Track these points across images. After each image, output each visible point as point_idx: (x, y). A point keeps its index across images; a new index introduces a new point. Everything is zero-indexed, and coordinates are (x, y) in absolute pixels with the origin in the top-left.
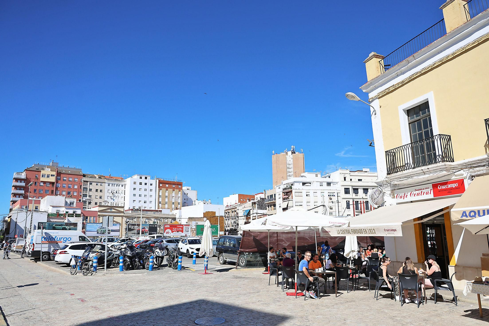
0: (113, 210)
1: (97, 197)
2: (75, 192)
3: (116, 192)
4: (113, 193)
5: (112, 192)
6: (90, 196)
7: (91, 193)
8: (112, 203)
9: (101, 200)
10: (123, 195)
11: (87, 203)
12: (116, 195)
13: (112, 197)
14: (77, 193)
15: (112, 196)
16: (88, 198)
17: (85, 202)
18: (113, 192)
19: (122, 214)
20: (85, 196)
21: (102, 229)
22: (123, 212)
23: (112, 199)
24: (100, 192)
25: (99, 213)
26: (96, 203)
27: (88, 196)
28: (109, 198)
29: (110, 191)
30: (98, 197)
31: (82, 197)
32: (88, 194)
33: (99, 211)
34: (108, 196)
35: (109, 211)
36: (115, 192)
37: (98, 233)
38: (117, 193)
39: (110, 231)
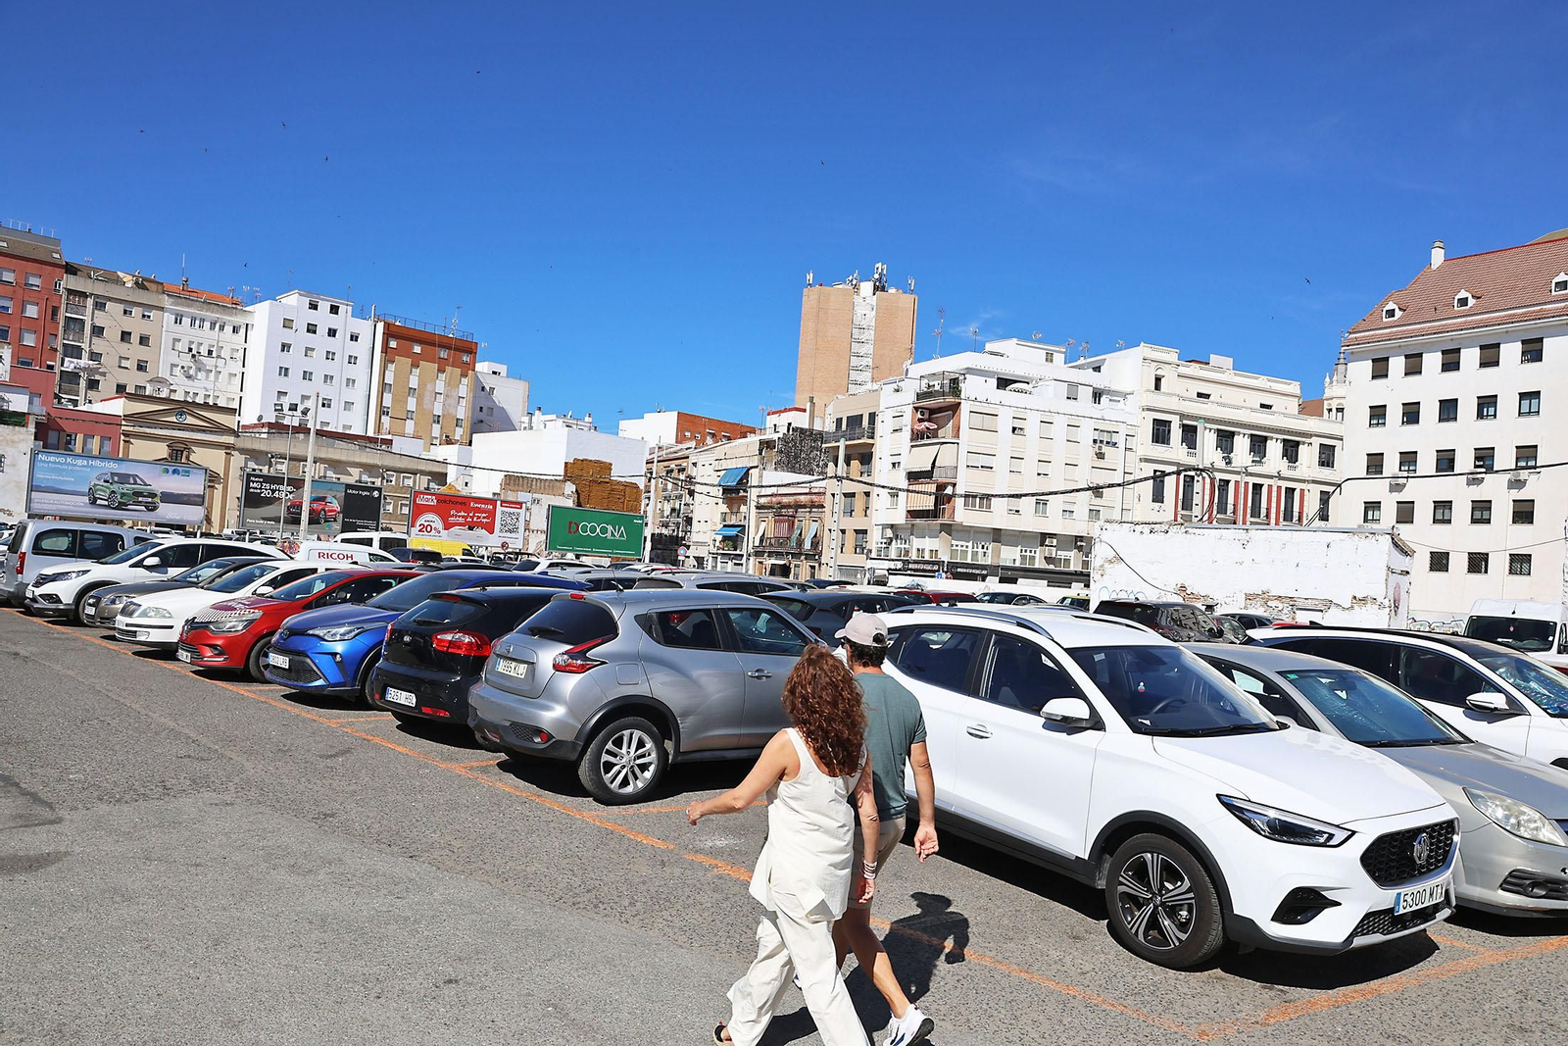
0: (190, 420)
1: (124, 363)
2: (28, 331)
3: (210, 352)
4: (193, 356)
5: (190, 350)
6: (95, 356)
7: (99, 345)
8: (191, 394)
9: (142, 377)
10: (236, 367)
11: (83, 383)
12: (209, 362)
13: (192, 372)
14: (37, 339)
15: (192, 365)
16: (84, 362)
17: (72, 377)
18: (194, 352)
19: (230, 440)
20: (75, 352)
21: (115, 487)
22: (235, 434)
23: (189, 377)
24: (141, 343)
25: (127, 426)
26: (120, 387)
27: (85, 355)
28: (177, 371)
29: (182, 346)
30: (131, 364)
31: (59, 356)
32: (85, 346)
33: (128, 418)
34: (173, 365)
35: (174, 419)
36: (204, 351)
37: (93, 502)
38: (214, 355)
39: (157, 500)
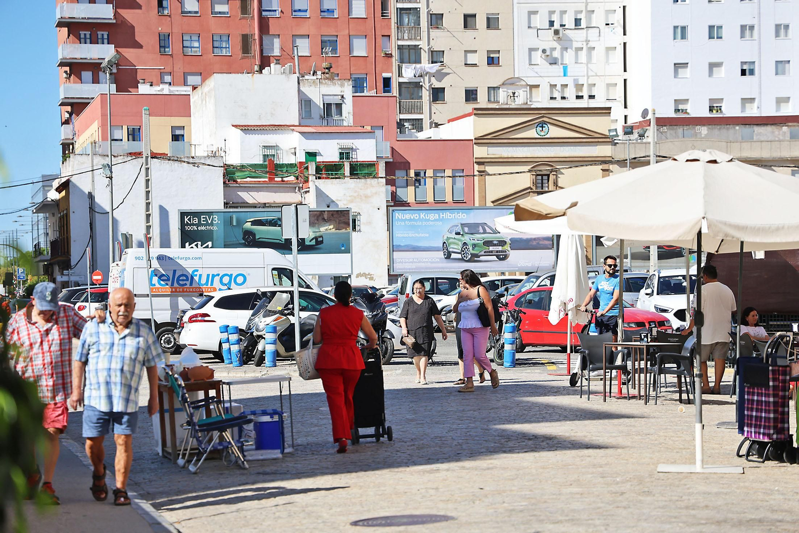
0: (554, 132)
1: (472, 58)
2: (358, 36)
3: (577, 22)
4: (556, 32)
5: (552, 23)
6: (436, 56)
7: (439, 40)
8: (559, 87)
9: (495, 76)
10: (617, 39)
11: (426, 95)
12: (577, 37)
13: (556, 54)
14: (368, 44)
15: (555, 44)
16: (426, 65)
17: (412, 88)
18: (557, 26)
19: (605, 151)
20: (410, 54)
21: (466, 239)
22: (609, 140)
23: (554, 62)
24: (488, 27)
25: (480, 152)
26: (471, 95)
27: (425, 56)
28: (538, 57)
29: (541, 21)
30: (479, 58)
31: (395, 61)
32: (423, 44)
33: (481, 140)
34: (531, 50)
35: (532, 133)
36: (569, 22)
37: (448, 256)
38: (583, 24)
39: (507, 247)
